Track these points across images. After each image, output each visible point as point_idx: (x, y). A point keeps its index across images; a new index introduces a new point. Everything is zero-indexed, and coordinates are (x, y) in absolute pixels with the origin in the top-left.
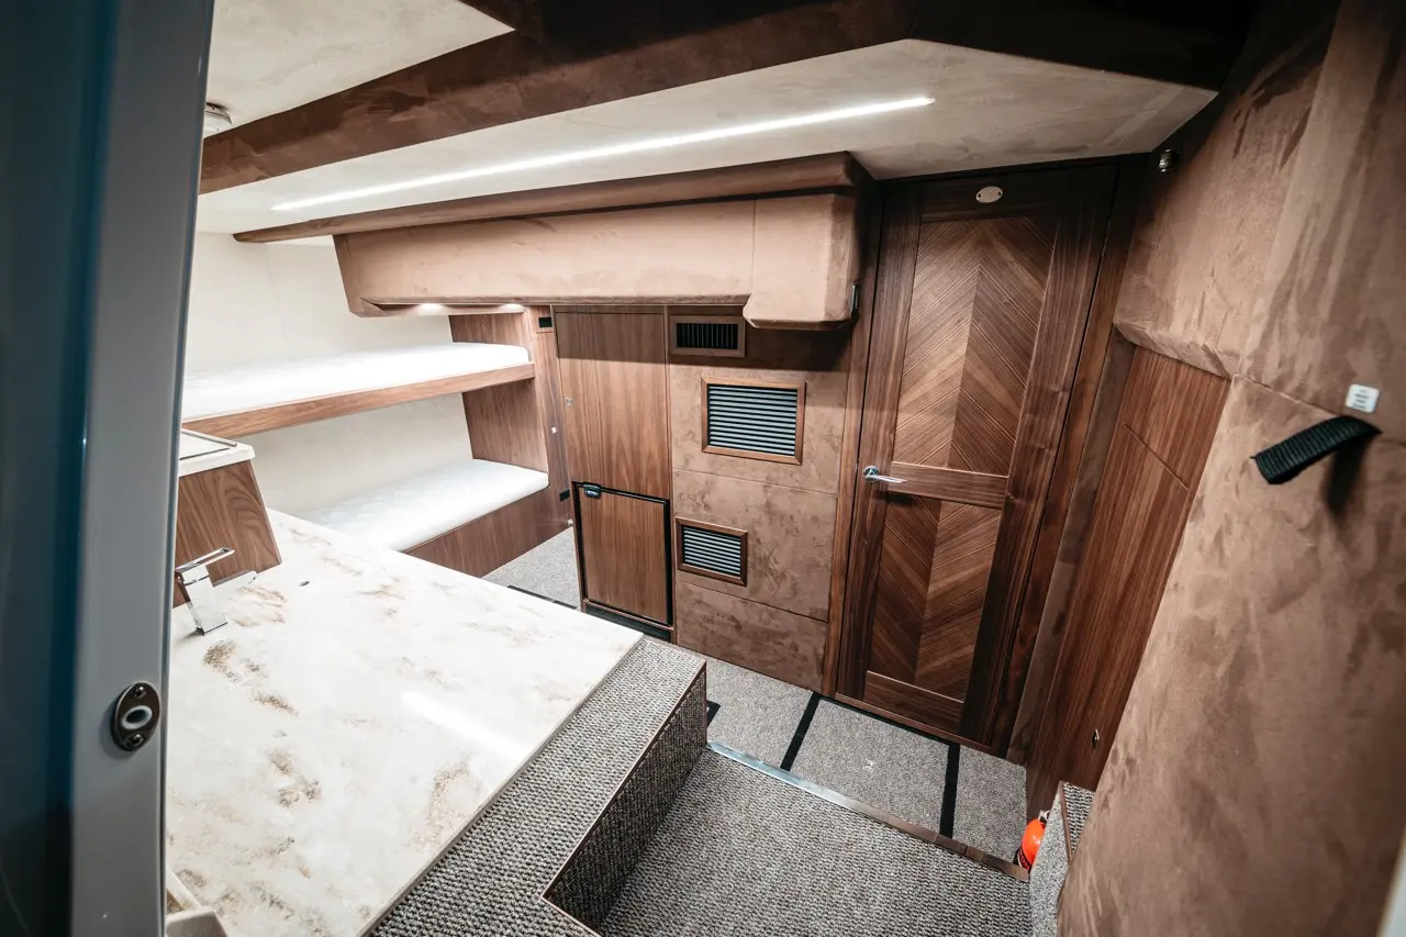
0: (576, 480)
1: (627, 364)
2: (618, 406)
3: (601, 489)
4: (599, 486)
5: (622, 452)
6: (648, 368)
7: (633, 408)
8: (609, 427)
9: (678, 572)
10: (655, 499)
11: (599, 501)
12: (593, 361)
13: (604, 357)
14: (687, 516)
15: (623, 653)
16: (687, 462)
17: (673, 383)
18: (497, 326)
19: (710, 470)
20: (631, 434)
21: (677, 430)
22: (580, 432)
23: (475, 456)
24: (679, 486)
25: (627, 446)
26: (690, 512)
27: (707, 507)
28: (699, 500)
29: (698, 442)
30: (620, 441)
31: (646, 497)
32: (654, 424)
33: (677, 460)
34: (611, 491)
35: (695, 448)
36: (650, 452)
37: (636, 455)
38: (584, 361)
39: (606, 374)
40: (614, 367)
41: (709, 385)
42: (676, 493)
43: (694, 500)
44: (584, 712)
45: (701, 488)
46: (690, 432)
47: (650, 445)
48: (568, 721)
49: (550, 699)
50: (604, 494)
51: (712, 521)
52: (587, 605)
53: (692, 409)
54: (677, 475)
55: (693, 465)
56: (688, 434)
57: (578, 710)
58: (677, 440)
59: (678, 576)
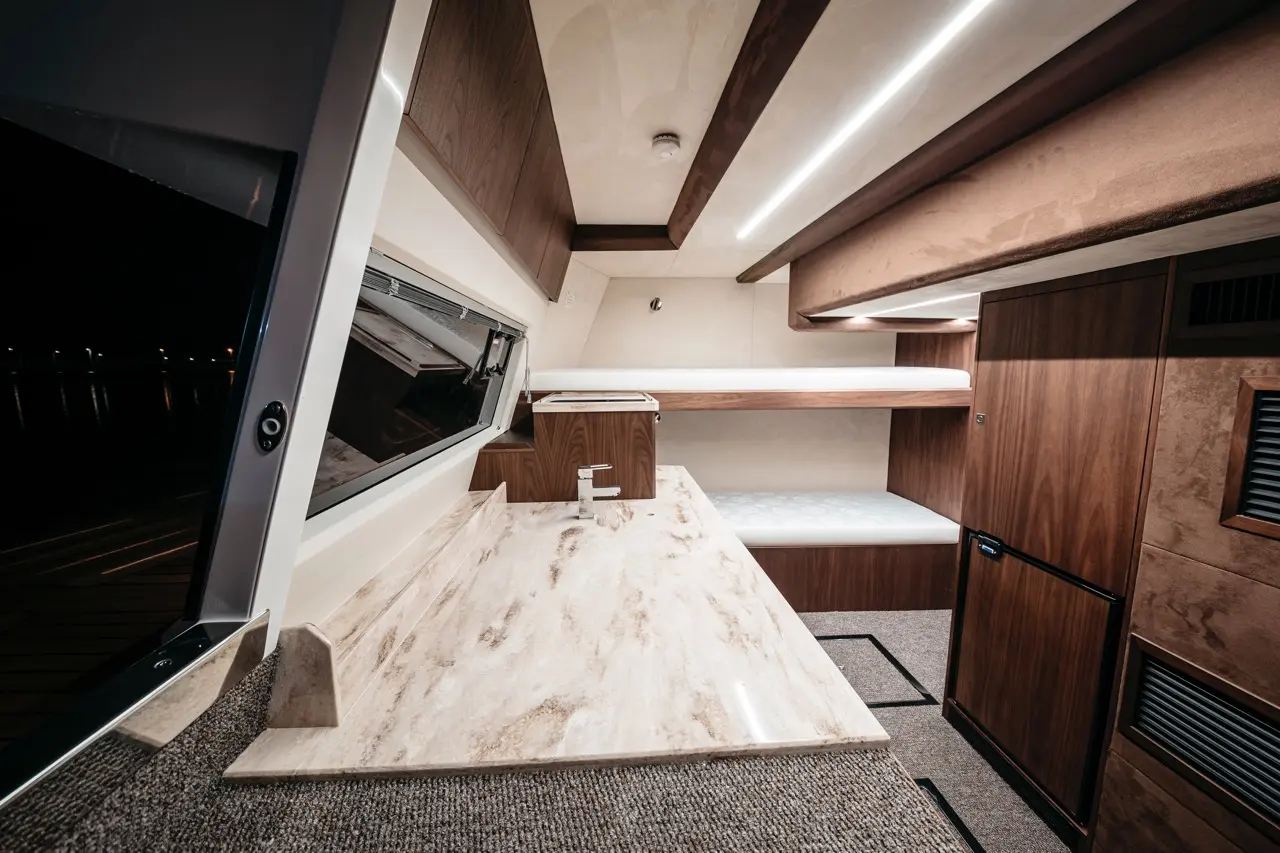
0: (970, 527)
1: (1082, 364)
2: (1054, 426)
3: (1003, 549)
4: (1000, 541)
5: (1047, 496)
6: (1118, 367)
7: (1080, 433)
8: (1033, 457)
9: (1116, 736)
10: (1095, 587)
11: (997, 564)
12: (1025, 362)
13: (1045, 354)
14: (1158, 640)
15: (832, 739)
16: (1178, 537)
17: (1170, 389)
18: (942, 348)
19: (1236, 566)
20: (1068, 473)
21: (1164, 472)
22: (988, 459)
23: (890, 489)
24: (1149, 579)
25: (1057, 490)
26: (1168, 633)
27: (1212, 637)
28: (1194, 618)
29: (1212, 505)
30: (1047, 479)
31: (1076, 580)
32: (1117, 460)
33: (1154, 528)
34: (1017, 553)
35: (1203, 515)
36: (1100, 505)
37: (1072, 510)
38: (1011, 363)
39: (1043, 377)
40: (1059, 369)
41: (1259, 394)
42: (1141, 591)
43: (1184, 615)
44: (721, 768)
45: (1203, 595)
46: (1195, 481)
47: (1103, 492)
48: (692, 759)
49: (696, 717)
50: (1007, 558)
51: (1223, 672)
52: (952, 707)
53: (1209, 440)
54: (1151, 556)
55: (1192, 546)
56: (1191, 485)
57: (715, 758)
58: (1159, 496)
59: (1117, 744)
